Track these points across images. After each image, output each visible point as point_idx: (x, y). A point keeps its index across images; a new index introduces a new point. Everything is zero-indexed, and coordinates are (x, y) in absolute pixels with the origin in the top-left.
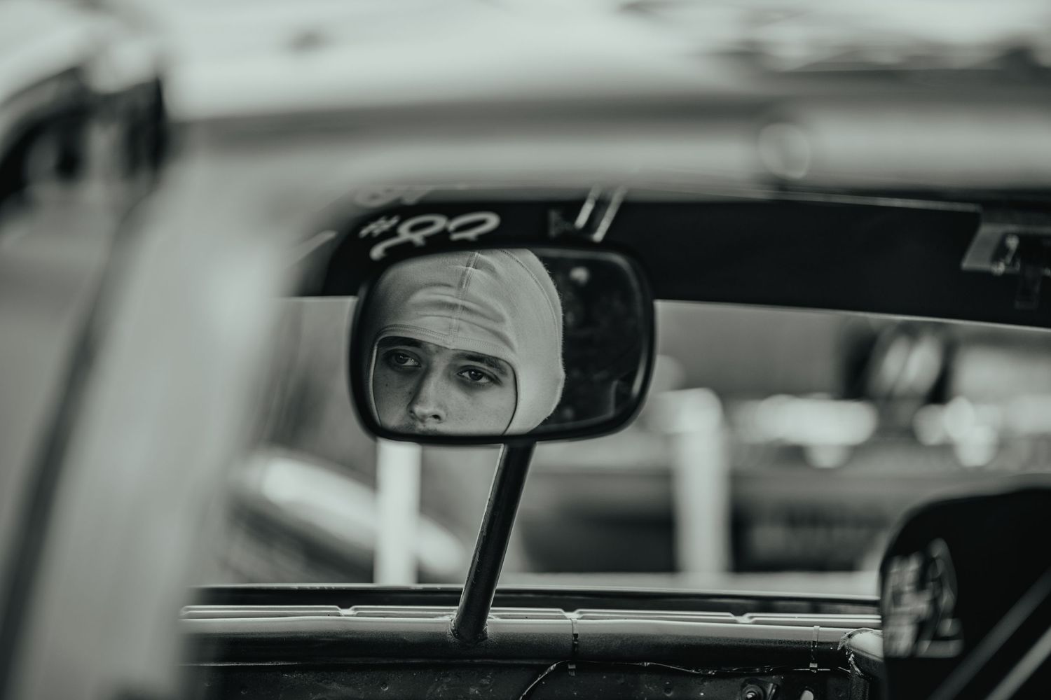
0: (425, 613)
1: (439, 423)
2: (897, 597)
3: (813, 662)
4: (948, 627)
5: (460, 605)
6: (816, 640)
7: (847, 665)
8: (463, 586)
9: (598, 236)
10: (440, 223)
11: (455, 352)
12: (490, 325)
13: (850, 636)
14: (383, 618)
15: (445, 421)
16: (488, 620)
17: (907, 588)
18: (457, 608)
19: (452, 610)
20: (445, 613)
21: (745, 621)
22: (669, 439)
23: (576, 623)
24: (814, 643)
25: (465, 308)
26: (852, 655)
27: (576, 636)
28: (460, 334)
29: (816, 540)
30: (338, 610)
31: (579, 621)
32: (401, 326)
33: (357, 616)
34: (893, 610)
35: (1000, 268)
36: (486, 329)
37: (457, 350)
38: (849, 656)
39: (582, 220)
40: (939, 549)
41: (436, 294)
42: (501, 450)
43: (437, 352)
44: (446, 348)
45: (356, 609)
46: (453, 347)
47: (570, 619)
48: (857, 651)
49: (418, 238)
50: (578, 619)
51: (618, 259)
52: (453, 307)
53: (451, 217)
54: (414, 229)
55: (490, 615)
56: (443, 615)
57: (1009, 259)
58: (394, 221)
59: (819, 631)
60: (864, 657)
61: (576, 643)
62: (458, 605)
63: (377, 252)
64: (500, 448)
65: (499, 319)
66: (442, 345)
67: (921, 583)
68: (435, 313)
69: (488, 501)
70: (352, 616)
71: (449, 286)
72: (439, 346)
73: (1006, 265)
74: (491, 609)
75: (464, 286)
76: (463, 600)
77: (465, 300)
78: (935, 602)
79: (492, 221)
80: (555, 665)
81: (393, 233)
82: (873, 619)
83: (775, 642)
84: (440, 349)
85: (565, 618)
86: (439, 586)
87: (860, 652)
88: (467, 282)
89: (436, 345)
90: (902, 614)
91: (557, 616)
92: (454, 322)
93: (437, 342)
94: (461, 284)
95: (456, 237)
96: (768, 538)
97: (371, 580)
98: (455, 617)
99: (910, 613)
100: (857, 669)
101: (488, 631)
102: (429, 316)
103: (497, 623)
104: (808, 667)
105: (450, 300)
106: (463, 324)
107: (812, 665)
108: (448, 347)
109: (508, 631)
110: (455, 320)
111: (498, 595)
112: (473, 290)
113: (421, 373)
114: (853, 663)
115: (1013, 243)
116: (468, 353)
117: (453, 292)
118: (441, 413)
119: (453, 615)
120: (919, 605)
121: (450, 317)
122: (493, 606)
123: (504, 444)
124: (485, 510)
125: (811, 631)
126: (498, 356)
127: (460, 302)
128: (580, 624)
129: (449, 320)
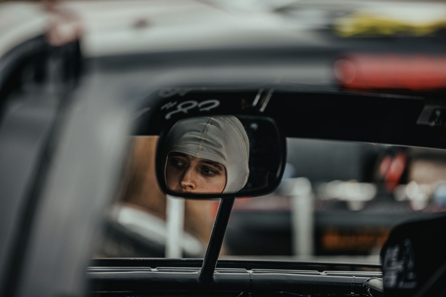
0: (187, 270)
1: (192, 189)
2: (389, 263)
3: (352, 292)
4: (411, 275)
5: (202, 267)
6: (353, 282)
7: (367, 293)
8: (204, 259)
9: (262, 110)
10: (195, 104)
11: (200, 159)
12: (215, 148)
13: (368, 281)
14: (169, 272)
15: (195, 189)
16: (214, 273)
17: (394, 259)
18: (201, 268)
19: (199, 269)
20: (196, 270)
21: (323, 274)
22: (289, 198)
23: (252, 275)
24: (353, 283)
25: (205, 141)
26: (369, 289)
27: (252, 280)
28: (202, 152)
29: (352, 241)
30: (150, 269)
31: (253, 274)
32: (178, 147)
33: (159, 271)
34: (387, 268)
35: (433, 124)
36: (214, 150)
37: (201, 158)
38: (368, 289)
39: (255, 103)
40: (407, 243)
41: (193, 134)
42: (220, 201)
43: (193, 159)
44: (196, 158)
45: (158, 269)
46: (199, 157)
47: (249, 273)
48: (371, 287)
49: (185, 110)
50: (252, 273)
51: (270, 119)
52: (200, 140)
53: (199, 102)
54: (183, 107)
55: (215, 271)
56: (195, 271)
57: (437, 120)
58: (175, 103)
59: (354, 278)
60: (374, 289)
61: (252, 283)
62: (201, 267)
63: (168, 116)
64: (219, 200)
65: (220, 146)
66: (194, 156)
67: (399, 258)
68: (192, 143)
69: (214, 223)
70: (156, 271)
71: (199, 131)
72: (193, 157)
73: (435, 123)
74: (216, 268)
75: (205, 131)
76: (204, 265)
77: (205, 137)
78: (405, 265)
79: (217, 103)
80: (243, 293)
81: (175, 108)
82: (379, 273)
83: (336, 283)
84: (194, 158)
85: (247, 272)
86: (193, 259)
87: (373, 288)
88: (206, 130)
89: (192, 156)
90: (392, 270)
91: (243, 272)
92: (200, 147)
93: (193, 155)
94: (204, 130)
95: (202, 110)
96: (331, 240)
97: (164, 256)
98: (200, 272)
99: (395, 270)
100: (371, 295)
101: (214, 278)
102: (190, 144)
103: (218, 275)
104: (350, 294)
105: (199, 137)
106: (205, 148)
107: (352, 293)
108: (197, 157)
109: (222, 278)
110: (201, 146)
111: (218, 263)
112: (209, 133)
113: (185, 168)
114: (369, 292)
115: (438, 113)
116: (205, 160)
117: (200, 134)
118: (193, 185)
119: (200, 271)
120: (398, 266)
121: (199, 145)
122: (216, 267)
123: (222, 198)
124: (213, 226)
125: (352, 278)
126: (219, 162)
127: (203, 138)
128: (253, 275)
129: (198, 146)
